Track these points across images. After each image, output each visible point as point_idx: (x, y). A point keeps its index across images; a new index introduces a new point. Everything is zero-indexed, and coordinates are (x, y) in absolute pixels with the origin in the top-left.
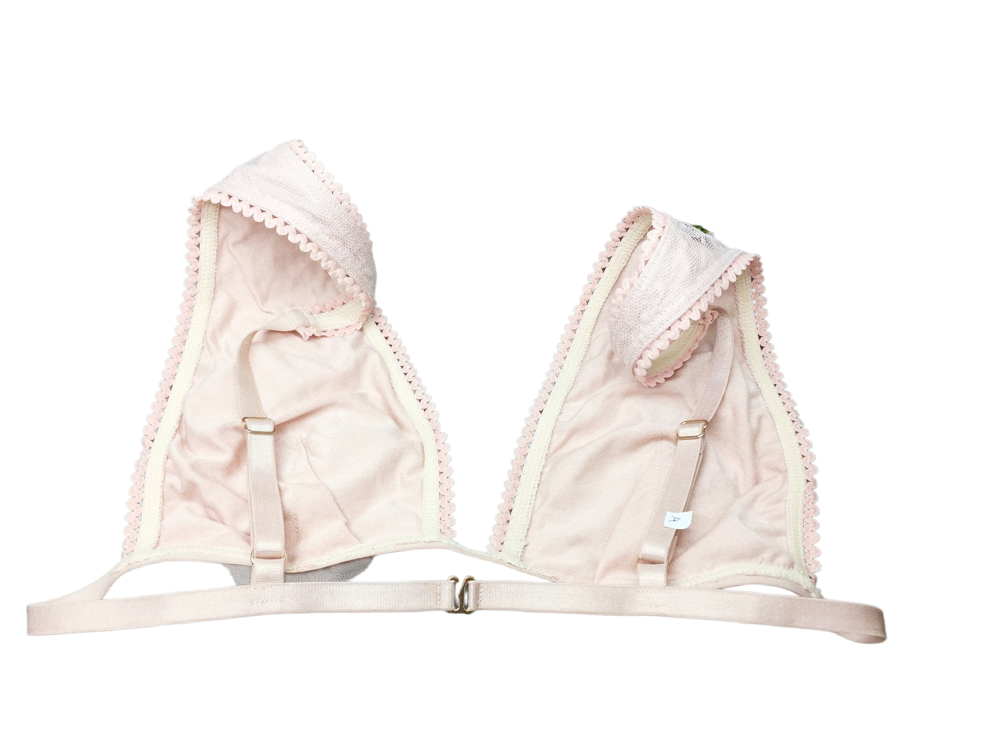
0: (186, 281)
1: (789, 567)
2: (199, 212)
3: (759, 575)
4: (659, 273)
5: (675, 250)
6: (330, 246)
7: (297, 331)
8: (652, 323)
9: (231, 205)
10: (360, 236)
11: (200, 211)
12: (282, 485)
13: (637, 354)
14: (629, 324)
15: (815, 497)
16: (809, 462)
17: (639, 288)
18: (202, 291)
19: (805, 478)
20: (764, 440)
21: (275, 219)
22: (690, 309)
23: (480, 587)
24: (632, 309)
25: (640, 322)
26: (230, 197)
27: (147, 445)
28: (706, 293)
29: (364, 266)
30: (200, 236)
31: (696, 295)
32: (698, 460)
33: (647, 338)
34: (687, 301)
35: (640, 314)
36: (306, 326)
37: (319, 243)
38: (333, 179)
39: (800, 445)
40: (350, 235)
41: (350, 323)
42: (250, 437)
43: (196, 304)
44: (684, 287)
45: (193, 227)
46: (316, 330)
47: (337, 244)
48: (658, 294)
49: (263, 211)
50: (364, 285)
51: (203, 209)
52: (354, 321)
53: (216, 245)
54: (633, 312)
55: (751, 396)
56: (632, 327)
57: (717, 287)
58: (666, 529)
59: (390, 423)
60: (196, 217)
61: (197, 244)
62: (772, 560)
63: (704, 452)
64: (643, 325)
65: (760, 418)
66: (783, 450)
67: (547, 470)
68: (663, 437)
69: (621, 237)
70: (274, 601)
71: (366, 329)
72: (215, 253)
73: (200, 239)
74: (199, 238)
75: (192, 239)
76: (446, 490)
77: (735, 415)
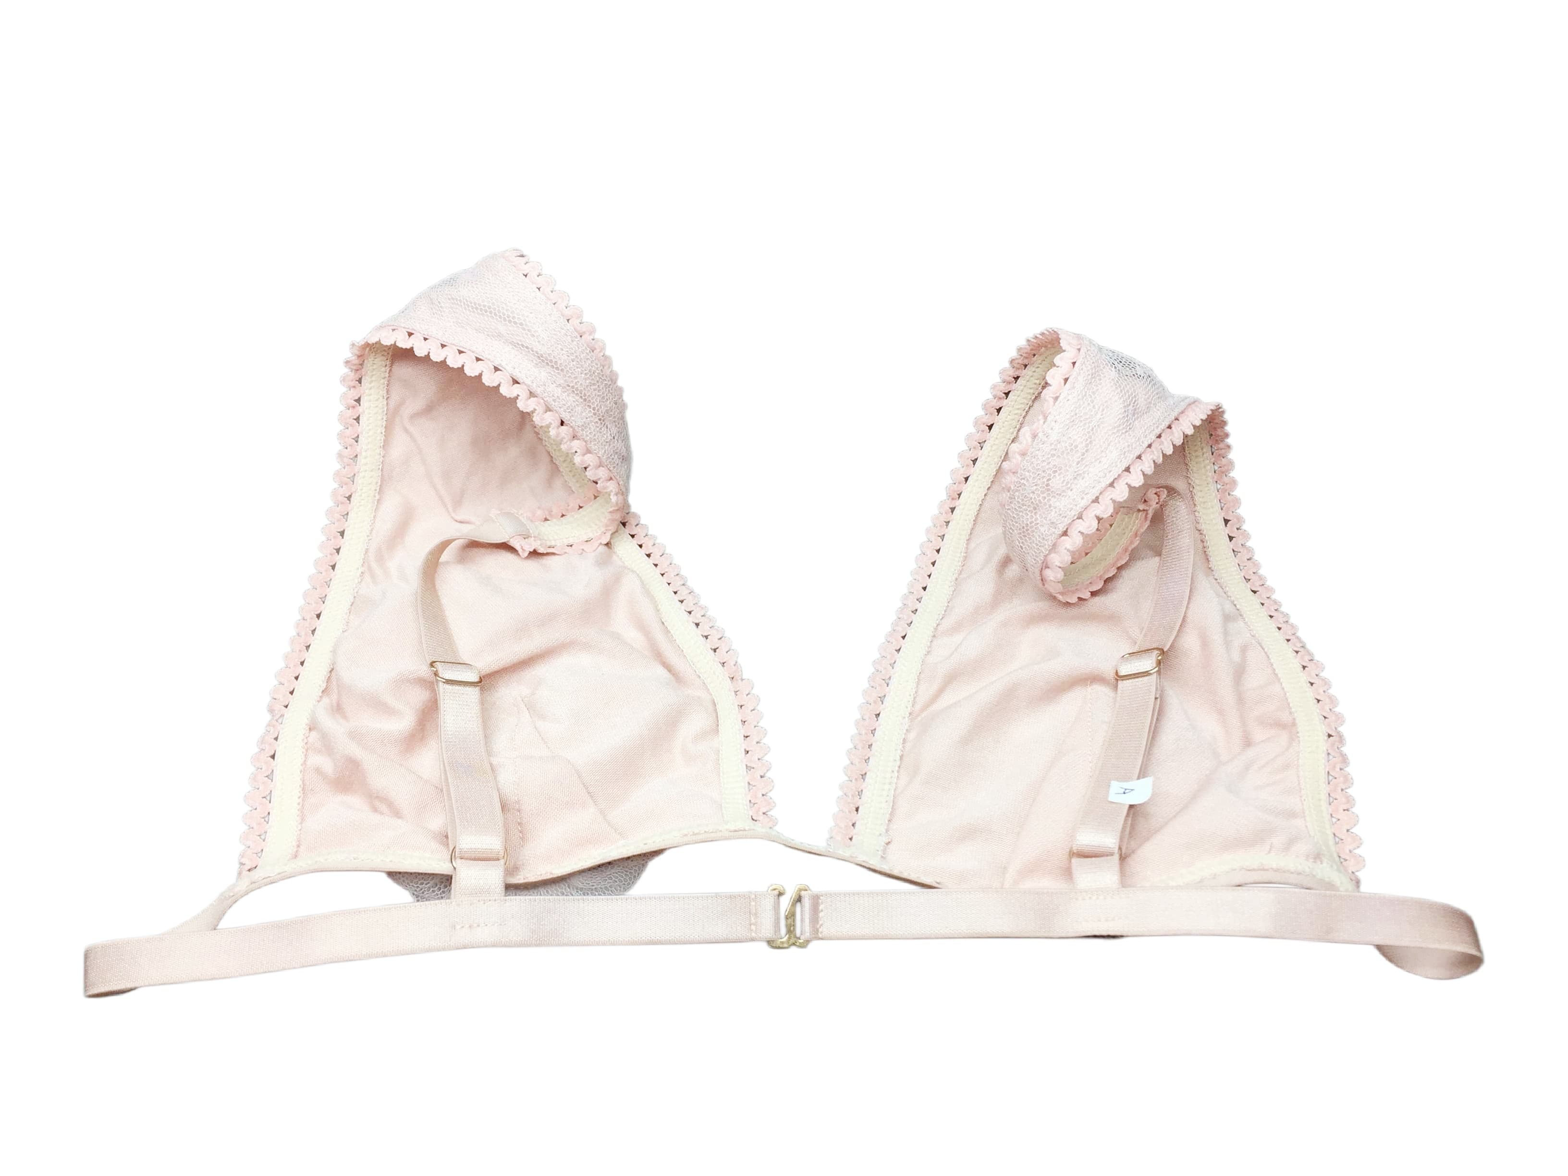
0: (337, 474)
1: (1315, 858)
2: (360, 367)
3: (1267, 870)
4: (1076, 415)
5: (1098, 382)
6: (564, 403)
7: (512, 545)
8: (1070, 493)
9: (411, 346)
10: (609, 391)
11: (361, 365)
12: (495, 761)
13: (1048, 545)
14: (1033, 497)
15: (1344, 759)
16: (1328, 709)
17: (1046, 439)
18: (362, 490)
19: (1325, 732)
20: (1254, 679)
21: (480, 362)
22: (1127, 470)
23: (820, 901)
24: (1038, 473)
25: (1050, 492)
26: (410, 334)
27: (276, 712)
28: (1150, 446)
29: (614, 438)
30: (360, 405)
31: (1135, 448)
32: (1154, 708)
33: (1063, 517)
34: (1122, 456)
35: (1048, 480)
36: (525, 536)
37: (548, 398)
38: (569, 300)
39: (1312, 684)
40: (594, 387)
41: (591, 535)
42: (442, 688)
43: (351, 510)
44: (1116, 436)
45: (350, 390)
46: (539, 542)
47: (574, 401)
48: (1076, 447)
49: (460, 352)
50: (614, 467)
51: (365, 361)
52: (597, 533)
53: (385, 419)
54: (1038, 477)
55: (1227, 618)
56: (1037, 502)
57: (1166, 440)
58: (1114, 805)
59: (661, 671)
60: (355, 374)
61: (355, 417)
62: (1287, 847)
63: (1161, 696)
64: (1055, 497)
65: (1244, 649)
66: (1286, 694)
67: (912, 736)
68: (1094, 679)
69: (1006, 392)
70: (489, 925)
71: (616, 544)
72: (383, 431)
73: (360, 409)
74: (359, 407)
75: (349, 409)
76: (757, 759)
77: (1205, 643)
